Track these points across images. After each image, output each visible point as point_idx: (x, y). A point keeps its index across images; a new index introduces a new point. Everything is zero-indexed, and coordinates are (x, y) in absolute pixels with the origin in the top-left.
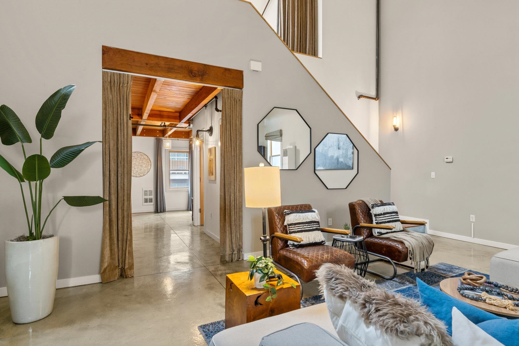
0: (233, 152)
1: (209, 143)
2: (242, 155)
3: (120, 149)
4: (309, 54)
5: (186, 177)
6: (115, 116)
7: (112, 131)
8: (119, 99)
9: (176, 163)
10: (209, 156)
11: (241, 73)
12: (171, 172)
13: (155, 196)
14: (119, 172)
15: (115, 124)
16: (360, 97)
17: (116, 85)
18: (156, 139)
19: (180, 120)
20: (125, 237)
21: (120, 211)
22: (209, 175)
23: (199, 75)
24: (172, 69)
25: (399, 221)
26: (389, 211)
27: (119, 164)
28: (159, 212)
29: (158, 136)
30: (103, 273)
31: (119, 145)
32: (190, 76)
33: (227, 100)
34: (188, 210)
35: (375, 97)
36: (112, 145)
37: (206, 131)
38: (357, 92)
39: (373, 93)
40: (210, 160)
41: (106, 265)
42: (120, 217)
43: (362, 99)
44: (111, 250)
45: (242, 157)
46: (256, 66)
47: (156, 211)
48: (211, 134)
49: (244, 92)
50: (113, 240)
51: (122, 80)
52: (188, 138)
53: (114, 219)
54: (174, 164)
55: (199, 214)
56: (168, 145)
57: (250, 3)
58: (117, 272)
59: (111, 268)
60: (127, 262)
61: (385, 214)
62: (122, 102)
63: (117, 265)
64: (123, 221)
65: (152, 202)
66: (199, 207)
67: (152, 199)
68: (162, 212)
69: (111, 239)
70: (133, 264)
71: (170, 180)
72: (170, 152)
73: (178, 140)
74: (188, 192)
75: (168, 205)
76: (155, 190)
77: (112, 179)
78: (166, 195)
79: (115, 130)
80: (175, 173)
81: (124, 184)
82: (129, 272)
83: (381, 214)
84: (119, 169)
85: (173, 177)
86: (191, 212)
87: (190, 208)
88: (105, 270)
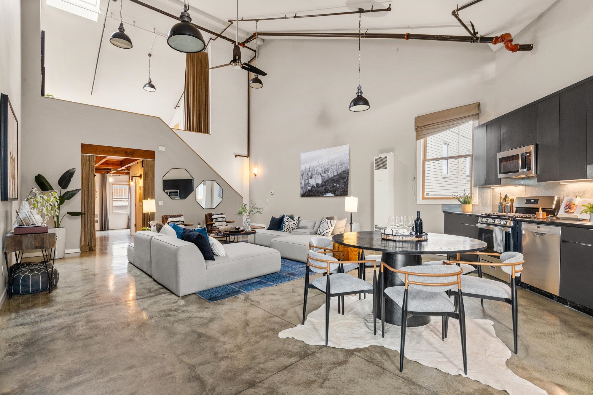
0: (149, 190)
1: (140, 183)
2: (154, 192)
3: (89, 191)
4: (203, 133)
5: (126, 203)
6: (87, 175)
7: (85, 182)
8: (89, 167)
9: (118, 191)
10: (139, 191)
11: (154, 152)
12: (114, 199)
13: (100, 218)
14: (89, 201)
15: (87, 179)
16: (236, 156)
17: (88, 161)
18: (102, 175)
19: (121, 166)
20: (92, 232)
21: (89, 220)
22: (140, 202)
23: (131, 154)
24: (116, 152)
25: (225, 221)
26: (219, 217)
27: (89, 198)
28: (104, 230)
29: (103, 173)
30: (81, 248)
31: (89, 189)
32: (126, 155)
33: (146, 166)
34: (128, 228)
35: (247, 156)
36: (85, 189)
37: (137, 177)
38: (234, 153)
39: (246, 154)
40: (140, 194)
41: (82, 244)
42: (89, 222)
43: (238, 157)
44: (85, 238)
45: (154, 193)
46: (162, 149)
47: (101, 229)
48: (141, 178)
49: (155, 161)
50: (86, 233)
51: (91, 158)
52: (128, 174)
53: (87, 223)
54: (116, 192)
55: (134, 227)
56: (112, 181)
57: (159, 118)
58: (88, 248)
59: (85, 246)
60: (93, 243)
61: (217, 218)
62: (90, 169)
63: (88, 245)
64: (91, 224)
65: (98, 223)
66: (134, 223)
67: (98, 221)
68: (106, 230)
69: (85, 233)
70: (96, 245)
71: (113, 206)
72: (113, 184)
73: (120, 175)
74: (128, 215)
75: (111, 225)
76: (100, 214)
77: (85, 205)
78: (110, 217)
79: (87, 182)
80: (117, 200)
81: (91, 207)
82: (93, 248)
83: (215, 218)
84: (89, 200)
85: (116, 204)
86: (129, 229)
87: (129, 227)
88: (82, 246)
